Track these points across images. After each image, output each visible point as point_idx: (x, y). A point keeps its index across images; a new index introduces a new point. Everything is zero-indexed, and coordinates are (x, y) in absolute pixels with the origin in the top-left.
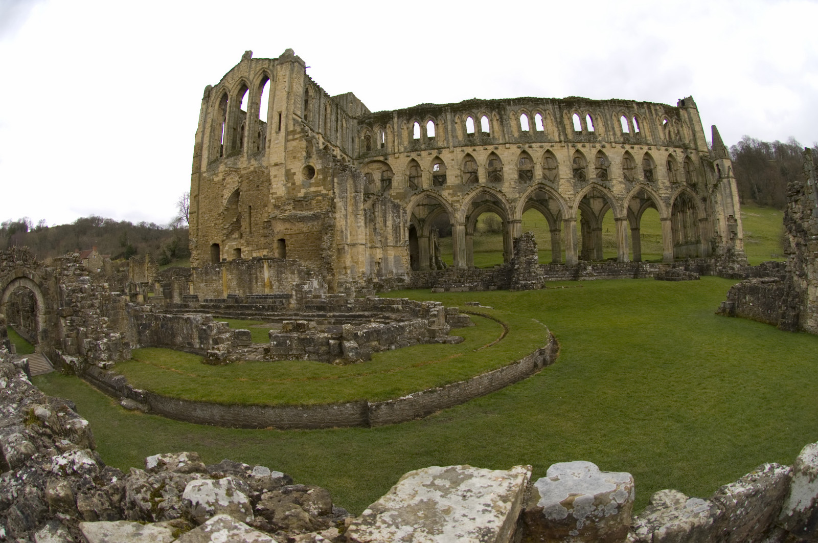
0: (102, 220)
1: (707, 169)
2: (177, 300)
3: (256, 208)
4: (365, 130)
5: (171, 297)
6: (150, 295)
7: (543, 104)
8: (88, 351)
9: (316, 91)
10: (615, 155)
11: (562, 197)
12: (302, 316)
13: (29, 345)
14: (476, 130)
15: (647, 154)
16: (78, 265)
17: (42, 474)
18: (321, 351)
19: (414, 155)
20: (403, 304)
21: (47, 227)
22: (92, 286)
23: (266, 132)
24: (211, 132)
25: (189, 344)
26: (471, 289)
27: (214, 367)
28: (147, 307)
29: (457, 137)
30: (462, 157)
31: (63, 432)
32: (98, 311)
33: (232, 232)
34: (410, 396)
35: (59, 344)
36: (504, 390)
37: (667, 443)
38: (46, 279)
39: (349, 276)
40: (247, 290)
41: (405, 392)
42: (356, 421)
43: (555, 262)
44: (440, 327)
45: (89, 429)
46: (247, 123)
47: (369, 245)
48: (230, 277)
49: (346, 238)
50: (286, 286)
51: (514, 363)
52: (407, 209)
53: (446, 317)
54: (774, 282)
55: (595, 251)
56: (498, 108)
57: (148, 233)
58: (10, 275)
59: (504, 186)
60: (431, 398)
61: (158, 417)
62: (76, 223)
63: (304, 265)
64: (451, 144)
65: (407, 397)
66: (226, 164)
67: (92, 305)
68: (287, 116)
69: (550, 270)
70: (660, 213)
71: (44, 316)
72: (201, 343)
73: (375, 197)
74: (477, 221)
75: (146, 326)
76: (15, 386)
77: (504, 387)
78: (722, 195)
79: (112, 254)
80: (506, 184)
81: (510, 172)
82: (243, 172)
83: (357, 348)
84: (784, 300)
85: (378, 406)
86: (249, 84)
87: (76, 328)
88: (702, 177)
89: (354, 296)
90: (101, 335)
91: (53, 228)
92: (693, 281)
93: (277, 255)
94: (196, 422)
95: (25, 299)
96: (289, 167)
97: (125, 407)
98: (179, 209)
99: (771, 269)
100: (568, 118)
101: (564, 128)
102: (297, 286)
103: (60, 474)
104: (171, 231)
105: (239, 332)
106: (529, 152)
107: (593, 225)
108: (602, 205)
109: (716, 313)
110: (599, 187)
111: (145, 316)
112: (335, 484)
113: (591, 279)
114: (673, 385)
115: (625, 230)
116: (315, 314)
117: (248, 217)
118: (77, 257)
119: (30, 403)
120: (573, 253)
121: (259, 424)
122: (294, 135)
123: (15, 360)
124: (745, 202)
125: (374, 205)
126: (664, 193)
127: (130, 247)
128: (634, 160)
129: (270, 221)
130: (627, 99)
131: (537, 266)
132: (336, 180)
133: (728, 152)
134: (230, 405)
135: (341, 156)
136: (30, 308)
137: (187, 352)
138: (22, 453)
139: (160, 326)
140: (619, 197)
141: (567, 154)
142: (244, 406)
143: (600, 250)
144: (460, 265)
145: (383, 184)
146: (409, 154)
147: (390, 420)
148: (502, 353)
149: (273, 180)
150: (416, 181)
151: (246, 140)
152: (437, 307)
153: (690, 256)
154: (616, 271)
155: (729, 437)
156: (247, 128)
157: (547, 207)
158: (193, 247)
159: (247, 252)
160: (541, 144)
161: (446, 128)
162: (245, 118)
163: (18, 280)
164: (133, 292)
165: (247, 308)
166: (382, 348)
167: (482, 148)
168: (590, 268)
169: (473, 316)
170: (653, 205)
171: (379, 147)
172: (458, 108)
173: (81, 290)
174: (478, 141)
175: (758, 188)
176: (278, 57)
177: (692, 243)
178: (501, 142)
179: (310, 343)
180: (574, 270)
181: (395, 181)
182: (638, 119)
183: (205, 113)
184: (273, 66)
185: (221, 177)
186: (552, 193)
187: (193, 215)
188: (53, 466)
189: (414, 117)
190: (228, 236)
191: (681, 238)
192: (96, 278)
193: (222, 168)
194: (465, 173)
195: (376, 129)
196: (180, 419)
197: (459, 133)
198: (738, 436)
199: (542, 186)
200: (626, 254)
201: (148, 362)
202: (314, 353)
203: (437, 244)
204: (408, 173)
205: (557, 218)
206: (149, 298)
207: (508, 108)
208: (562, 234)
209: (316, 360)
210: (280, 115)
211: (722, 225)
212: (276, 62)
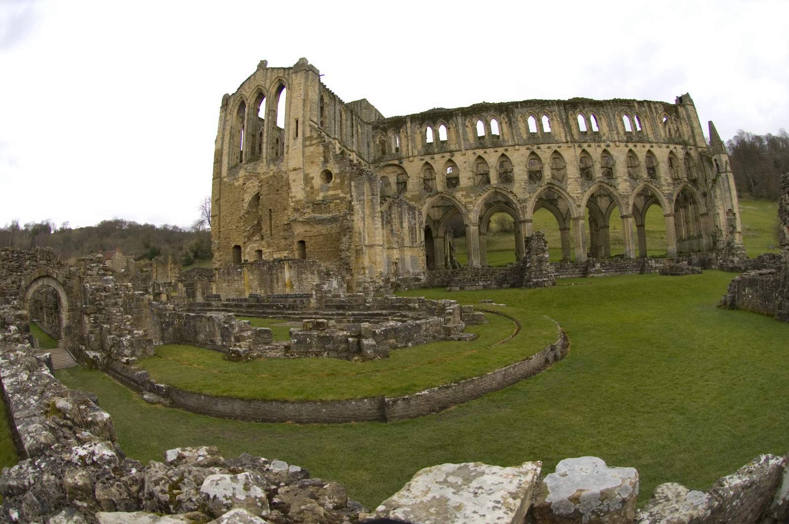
0: (125, 223)
1: (707, 165)
2: (200, 299)
3: (277, 211)
4: (380, 135)
5: (194, 296)
6: (173, 294)
7: (549, 106)
8: (112, 347)
9: (331, 99)
10: (619, 154)
11: (570, 196)
12: (321, 314)
13: (52, 340)
14: (487, 133)
15: (649, 151)
16: (101, 265)
17: (61, 464)
18: (340, 349)
19: (427, 159)
20: (420, 302)
21: (70, 229)
22: (116, 285)
23: (283, 138)
24: (230, 139)
25: (212, 341)
26: (485, 287)
27: (235, 364)
28: (170, 306)
29: (468, 140)
30: (474, 159)
31: (84, 424)
32: (122, 309)
33: (253, 235)
34: (426, 392)
35: (82, 340)
36: (516, 386)
37: (671, 435)
38: (70, 278)
39: (367, 276)
40: (269, 290)
41: (421, 388)
42: (373, 416)
43: (565, 260)
44: (455, 325)
45: (111, 422)
46: (265, 130)
47: (386, 246)
48: (251, 277)
49: (364, 240)
50: (306, 286)
51: (527, 359)
52: (422, 210)
53: (461, 315)
54: (771, 273)
55: (603, 248)
56: (506, 111)
57: (171, 236)
58: (33, 274)
59: (515, 186)
60: (446, 394)
61: (180, 411)
62: (99, 226)
63: (324, 265)
64: (463, 147)
65: (423, 393)
66: (246, 169)
67: (116, 304)
68: (303, 123)
69: (561, 268)
70: (664, 210)
71: (67, 313)
72: (223, 340)
73: (391, 200)
74: (490, 221)
75: (168, 324)
76: (37, 380)
77: (517, 382)
78: (721, 189)
79: (135, 255)
80: (517, 185)
81: (520, 173)
82: (263, 177)
83: (375, 345)
84: (780, 291)
85: (395, 402)
86: (265, 92)
87: (100, 325)
88: (702, 172)
89: (372, 295)
90: (125, 332)
91: (77, 229)
92: (696, 275)
93: (297, 256)
94: (217, 416)
95: (48, 296)
96: (307, 172)
97: (147, 401)
98: (201, 212)
99: (768, 261)
100: (574, 119)
101: (570, 129)
102: (317, 285)
103: (80, 464)
104: (193, 233)
105: (261, 330)
106: (537, 153)
107: (601, 223)
108: (609, 203)
109: (717, 306)
110: (606, 186)
111: (168, 315)
112: (351, 476)
113: (600, 276)
114: (677, 378)
115: (631, 226)
116: (334, 312)
117: (268, 220)
118: (101, 258)
119: (52, 396)
120: (582, 250)
121: (279, 418)
122: (311, 140)
123: (37, 354)
124: (742, 195)
125: (390, 207)
126: (667, 189)
127: (154, 249)
128: (637, 158)
129: (290, 224)
130: (628, 98)
131: (548, 264)
132: (353, 184)
133: (724, 147)
134: (251, 400)
135: (358, 160)
136: (54, 305)
137: (209, 349)
138: (41, 443)
139: (183, 324)
140: (624, 195)
141: (574, 154)
142: (265, 401)
143: (607, 247)
144: (474, 264)
145: (398, 187)
146: (423, 158)
147: (406, 415)
148: (515, 350)
149: (292, 184)
150: (430, 183)
151: (264, 146)
152: (452, 305)
153: (692, 251)
154: (623, 268)
155: (729, 428)
156: (265, 135)
157: (556, 206)
158: (215, 249)
159: (268, 254)
160: (549, 145)
161: (457, 132)
162: (263, 125)
163: (42, 279)
164: (156, 291)
165: (268, 307)
166: (399, 346)
167: (492, 150)
168: (599, 265)
169: (487, 314)
170: (657, 202)
171: (394, 151)
172: (468, 112)
173: (105, 290)
174: (488, 143)
175: (754, 182)
176: (292, 66)
177: (694, 238)
178: (510, 144)
179: (330, 341)
180: (583, 267)
181: (410, 184)
182: (640, 117)
183: (223, 121)
184: (288, 74)
185: (241, 181)
186: (561, 193)
187: (215, 218)
188: (72, 456)
189: (427, 122)
190: (249, 238)
191: (684, 233)
192: (120, 278)
193: (242, 173)
194: (477, 175)
195: (390, 134)
196: (201, 413)
197: (470, 136)
198: (738, 426)
199: (551, 186)
200: (632, 252)
201: (171, 358)
202: (333, 350)
203: (452, 244)
204: (423, 176)
205: (566, 216)
206: (172, 297)
207: (516, 110)
208: (571, 232)
209: (335, 357)
210: (297, 122)
211: (722, 220)
212: (291, 71)
